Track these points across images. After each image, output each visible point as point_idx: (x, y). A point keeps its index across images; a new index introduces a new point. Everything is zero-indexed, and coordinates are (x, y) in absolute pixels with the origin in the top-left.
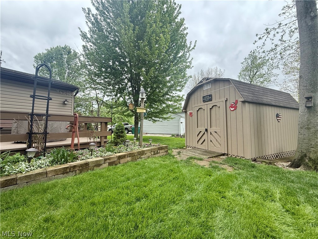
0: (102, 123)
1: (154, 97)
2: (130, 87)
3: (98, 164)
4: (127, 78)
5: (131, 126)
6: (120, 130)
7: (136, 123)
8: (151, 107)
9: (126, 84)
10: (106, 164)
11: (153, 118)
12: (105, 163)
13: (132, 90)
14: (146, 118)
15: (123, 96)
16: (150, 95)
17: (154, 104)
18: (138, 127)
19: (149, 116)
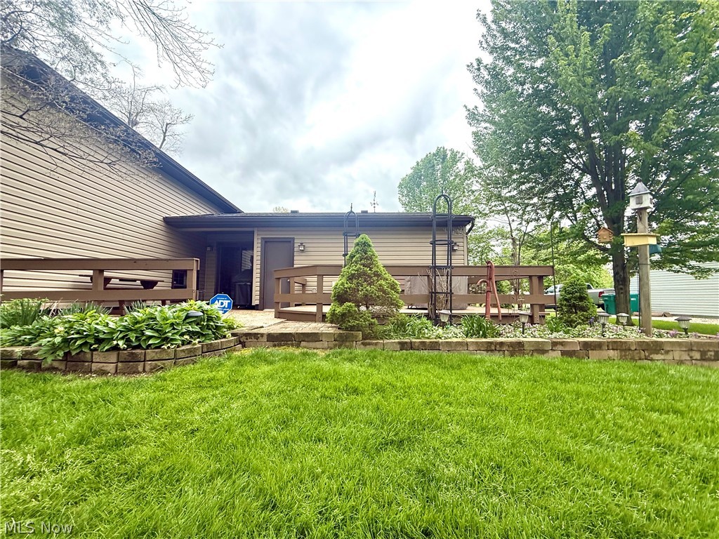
0: (533, 278)
1: (690, 197)
2: (589, 188)
3: (540, 349)
4: (579, 168)
5: (601, 293)
6: (576, 292)
7: (621, 281)
8: (677, 228)
9: (578, 183)
10: (556, 352)
11: (693, 263)
12: (554, 350)
13: (600, 194)
14: (659, 265)
15: (569, 215)
16: (669, 193)
17: (692, 218)
18: (627, 291)
19: (672, 258)
